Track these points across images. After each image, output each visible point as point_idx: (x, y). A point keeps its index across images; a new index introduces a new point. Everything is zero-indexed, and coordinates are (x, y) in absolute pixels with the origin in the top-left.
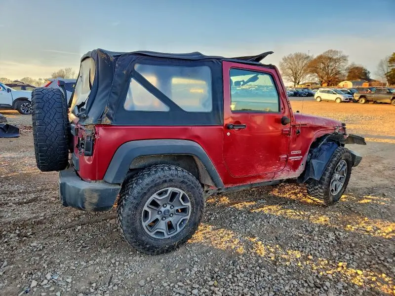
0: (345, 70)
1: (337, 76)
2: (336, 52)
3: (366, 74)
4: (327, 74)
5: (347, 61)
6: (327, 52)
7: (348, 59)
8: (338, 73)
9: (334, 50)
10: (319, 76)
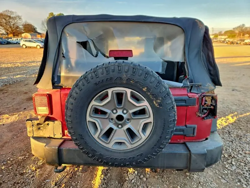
0: (22, 26)
1: (18, 30)
2: (12, 12)
3: (34, 29)
4: (11, 27)
5: (22, 19)
6: (5, 11)
7: (22, 18)
8: (17, 27)
9: (10, 10)
10: (5, 29)
